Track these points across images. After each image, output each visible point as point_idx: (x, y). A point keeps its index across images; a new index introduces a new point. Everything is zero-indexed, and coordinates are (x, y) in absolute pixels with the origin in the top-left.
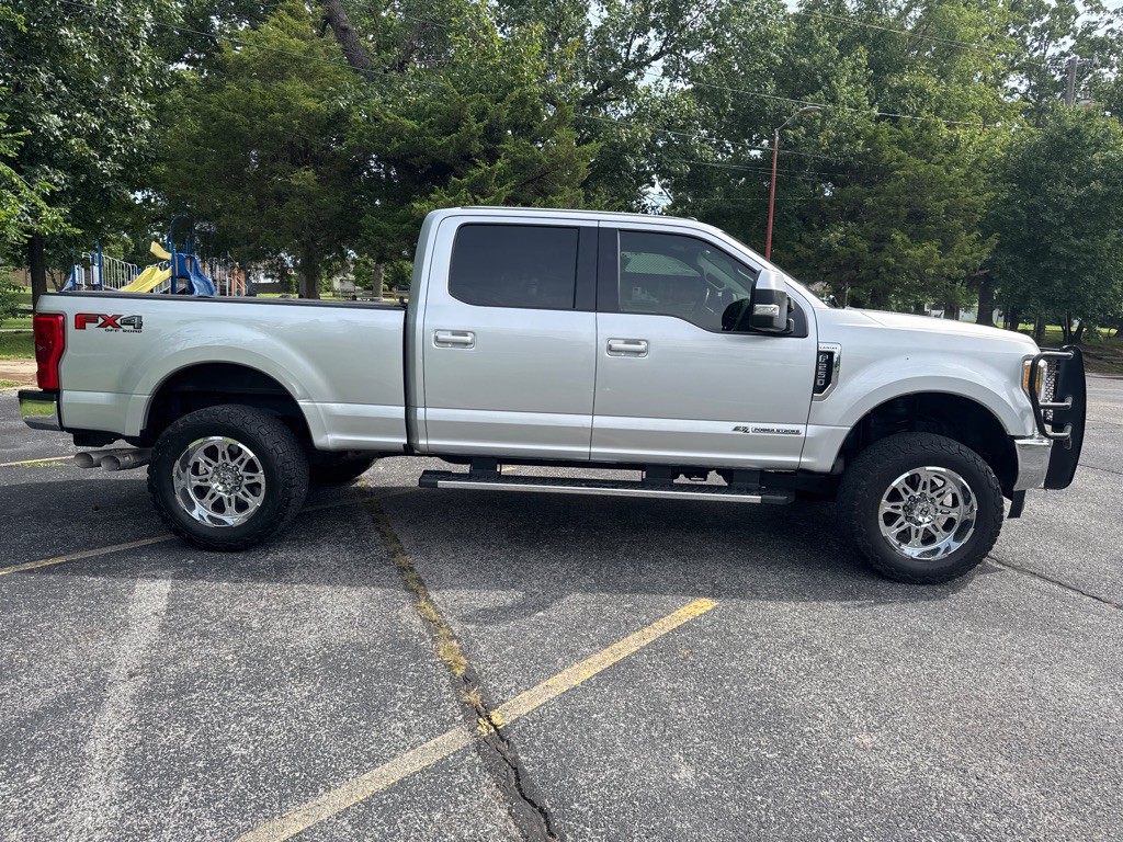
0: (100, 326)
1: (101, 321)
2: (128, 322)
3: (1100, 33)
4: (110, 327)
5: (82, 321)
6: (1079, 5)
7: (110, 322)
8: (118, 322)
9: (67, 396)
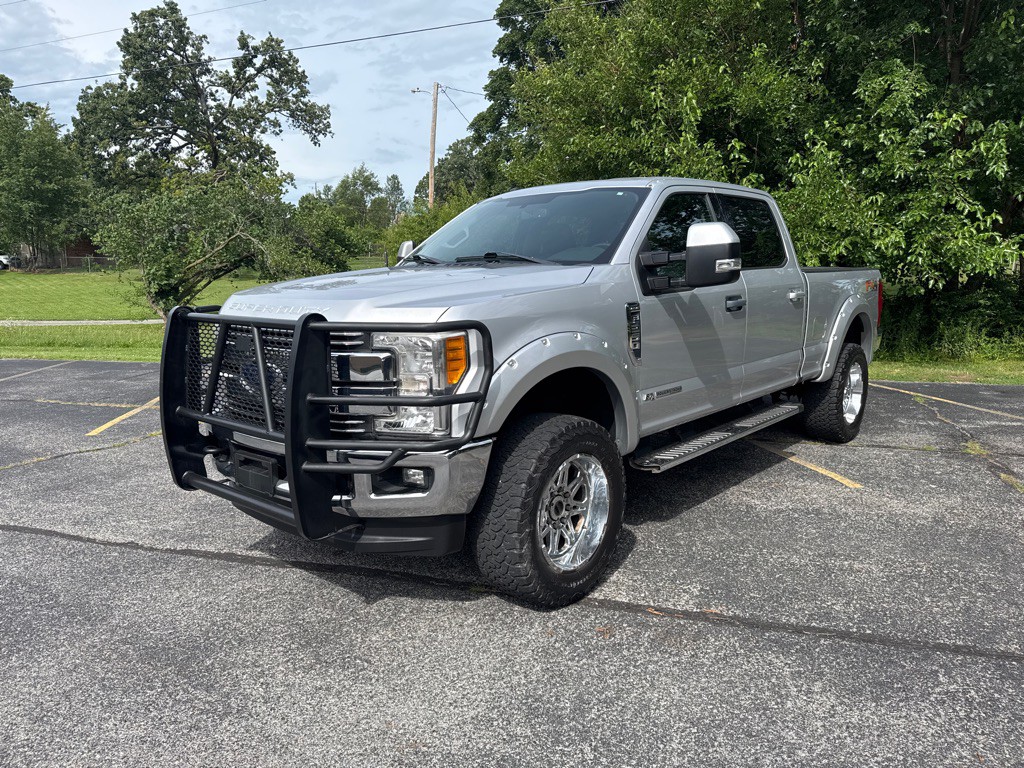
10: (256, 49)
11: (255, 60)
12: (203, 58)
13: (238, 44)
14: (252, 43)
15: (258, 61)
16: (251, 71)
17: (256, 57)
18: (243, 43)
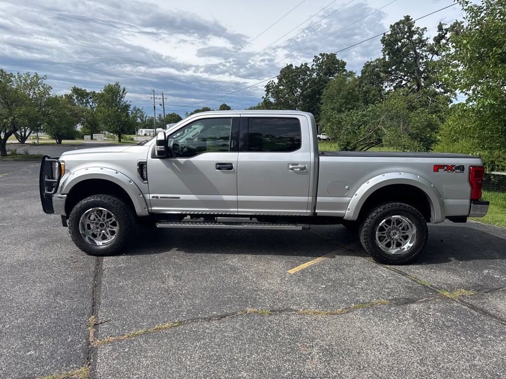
10: (447, 30)
11: (446, 36)
12: (423, 39)
13: (437, 29)
14: (444, 27)
15: (448, 35)
16: (444, 41)
17: (446, 34)
18: (440, 28)
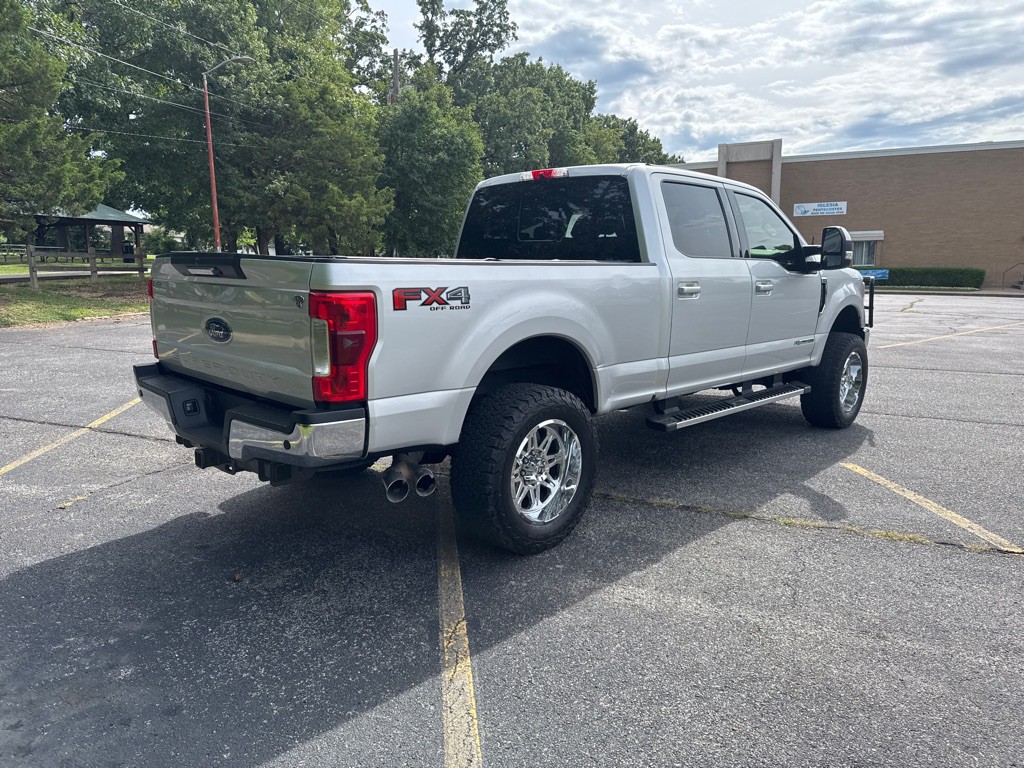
0: (423, 304)
1: (424, 296)
2: (455, 295)
3: (367, 28)
4: (435, 305)
5: (401, 299)
6: (353, 4)
7: (435, 298)
8: (444, 296)
9: (376, 407)
